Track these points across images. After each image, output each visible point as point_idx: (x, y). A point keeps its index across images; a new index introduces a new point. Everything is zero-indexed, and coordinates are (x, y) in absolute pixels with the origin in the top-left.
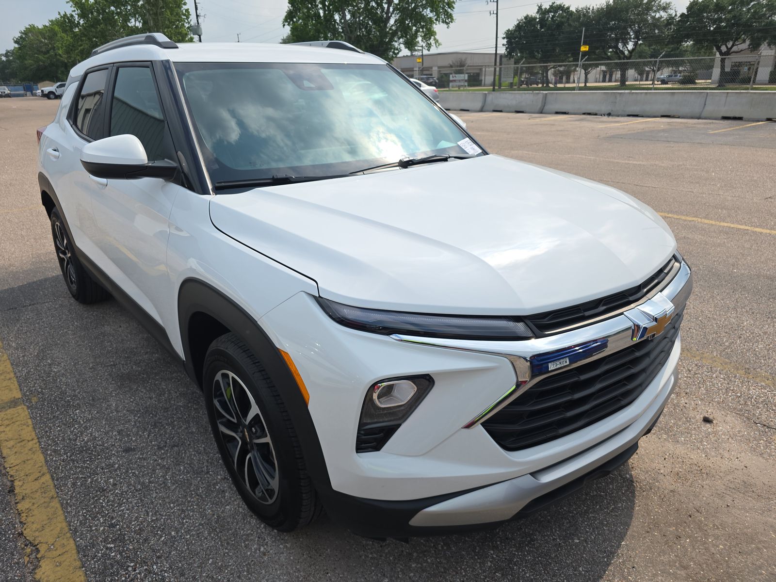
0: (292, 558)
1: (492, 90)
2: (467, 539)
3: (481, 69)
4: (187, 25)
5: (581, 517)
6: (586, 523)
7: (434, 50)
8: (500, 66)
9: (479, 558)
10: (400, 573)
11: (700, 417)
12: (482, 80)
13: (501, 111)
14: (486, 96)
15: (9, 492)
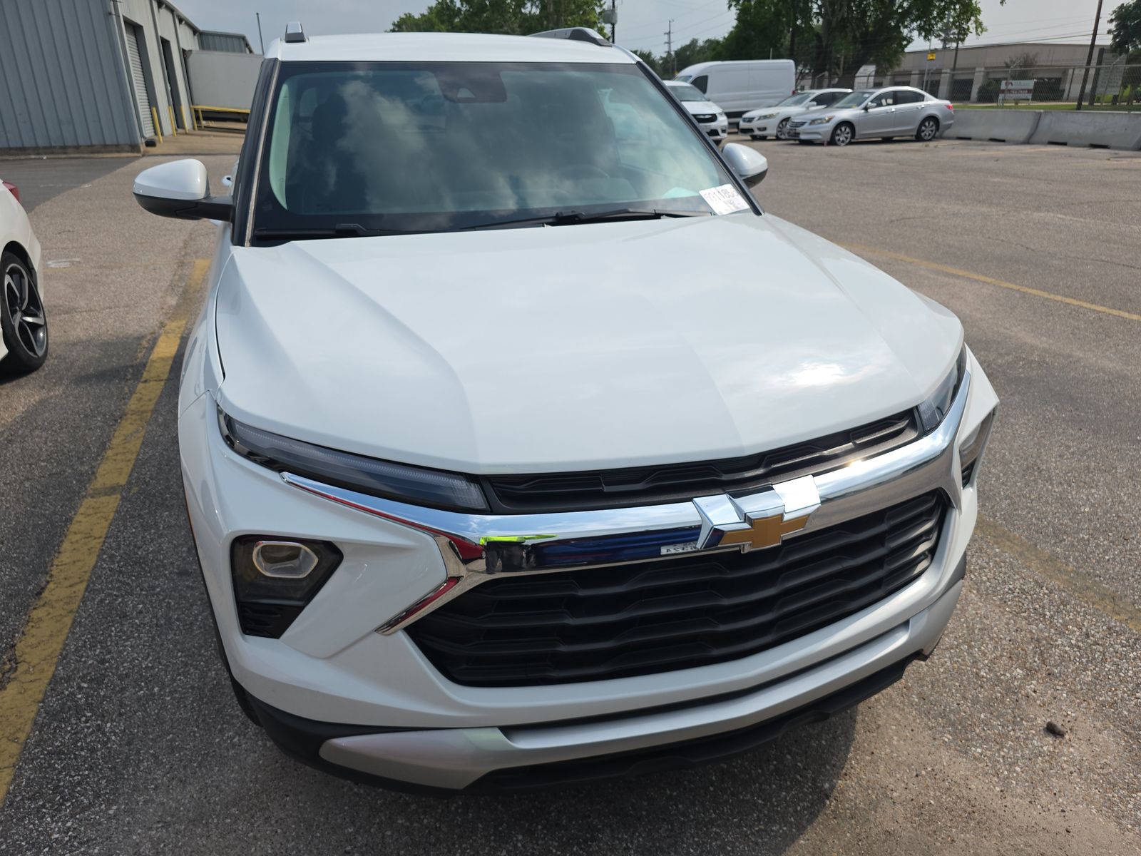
0: (261, 762)
1: (1075, 107)
2: (500, 807)
3: (1065, 72)
4: (598, 10)
5: (696, 827)
6: (696, 839)
7: (971, 40)
8: (1098, 66)
9: (495, 841)
10: (376, 826)
11: (1042, 721)
12: (1064, 90)
13: (1064, 144)
14: (1040, 117)
15: (36, 595)
